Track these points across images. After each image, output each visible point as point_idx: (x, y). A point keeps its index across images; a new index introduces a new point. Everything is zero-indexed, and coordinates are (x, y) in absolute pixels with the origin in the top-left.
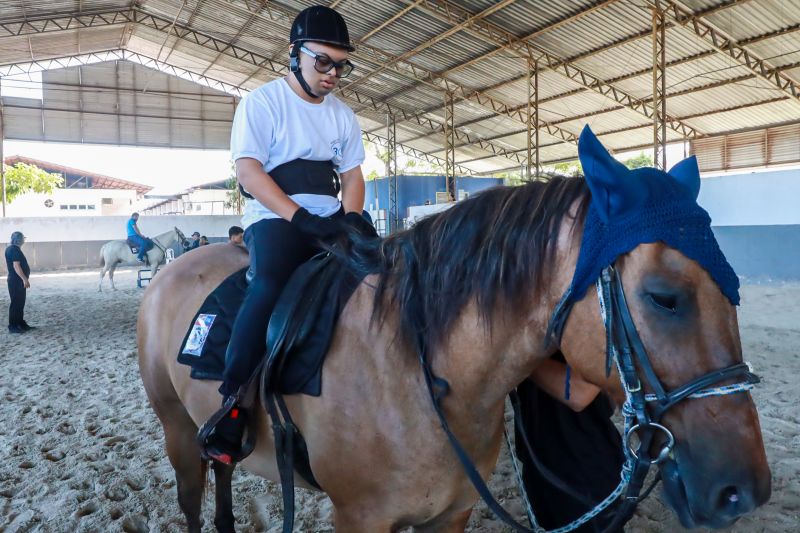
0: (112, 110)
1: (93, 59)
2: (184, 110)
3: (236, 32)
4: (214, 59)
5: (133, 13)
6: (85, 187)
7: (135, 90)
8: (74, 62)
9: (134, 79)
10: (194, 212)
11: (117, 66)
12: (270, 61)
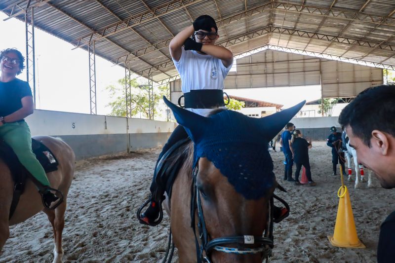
0: (263, 72)
1: (256, 51)
2: (295, 68)
3: (317, 26)
4: (308, 42)
5: (270, 28)
6: (254, 107)
7: (273, 62)
8: (248, 54)
9: (273, 57)
10: (303, 116)
11: (265, 53)
12: (337, 37)
